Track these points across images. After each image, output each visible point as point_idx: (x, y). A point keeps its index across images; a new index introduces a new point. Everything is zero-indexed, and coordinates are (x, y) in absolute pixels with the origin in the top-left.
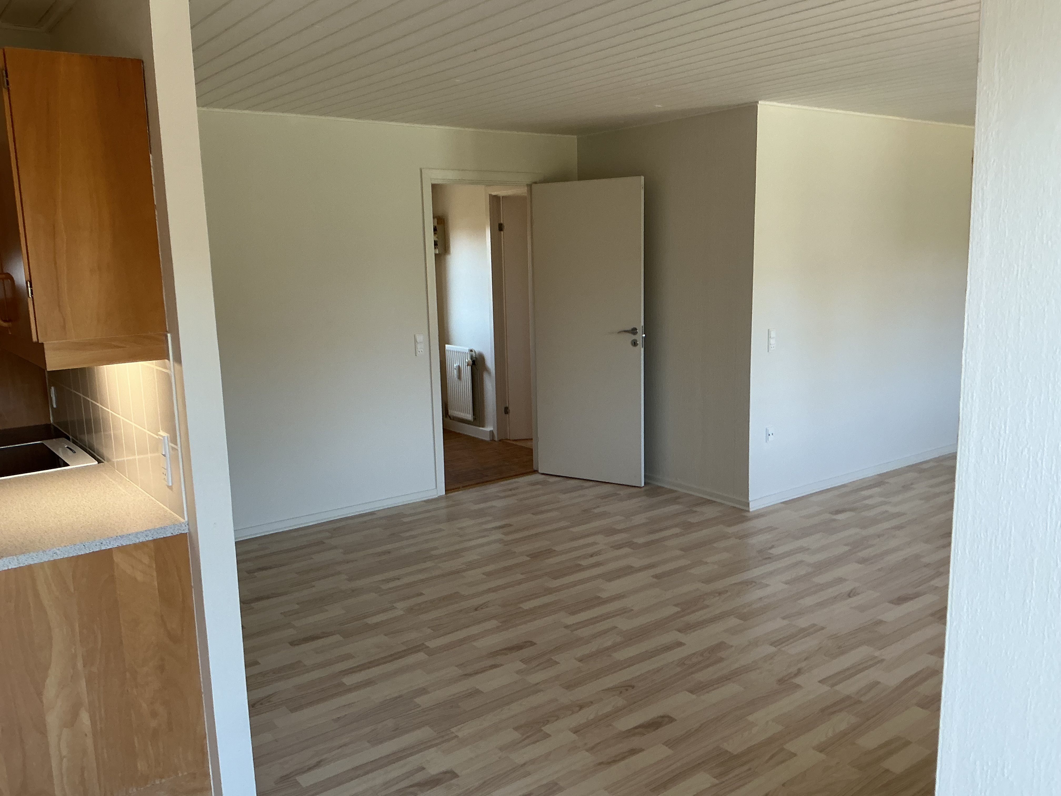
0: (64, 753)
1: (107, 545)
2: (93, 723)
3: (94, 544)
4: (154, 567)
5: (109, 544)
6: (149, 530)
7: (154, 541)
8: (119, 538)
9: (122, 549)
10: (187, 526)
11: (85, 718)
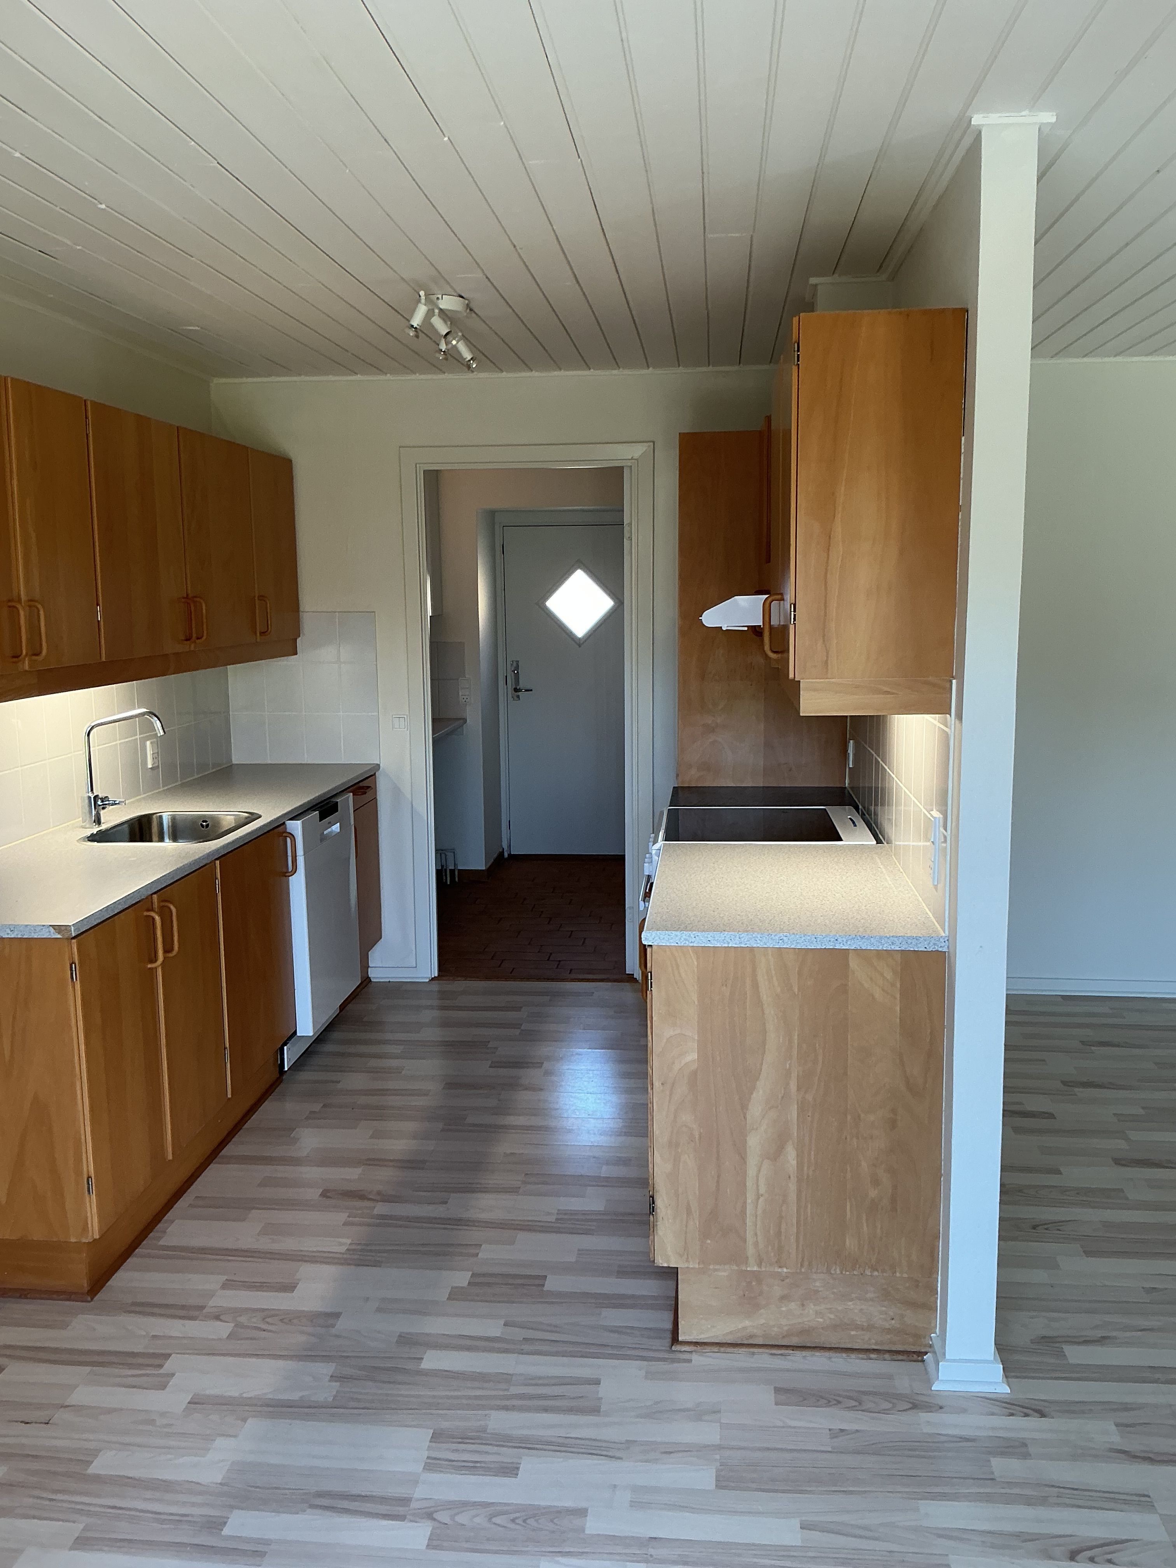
0: (763, 1189)
1: (843, 944)
2: (800, 1165)
3: (828, 939)
4: (898, 986)
5: (845, 944)
6: (897, 937)
7: (903, 952)
8: (859, 938)
9: (860, 953)
10: (947, 942)
11: (791, 1155)
